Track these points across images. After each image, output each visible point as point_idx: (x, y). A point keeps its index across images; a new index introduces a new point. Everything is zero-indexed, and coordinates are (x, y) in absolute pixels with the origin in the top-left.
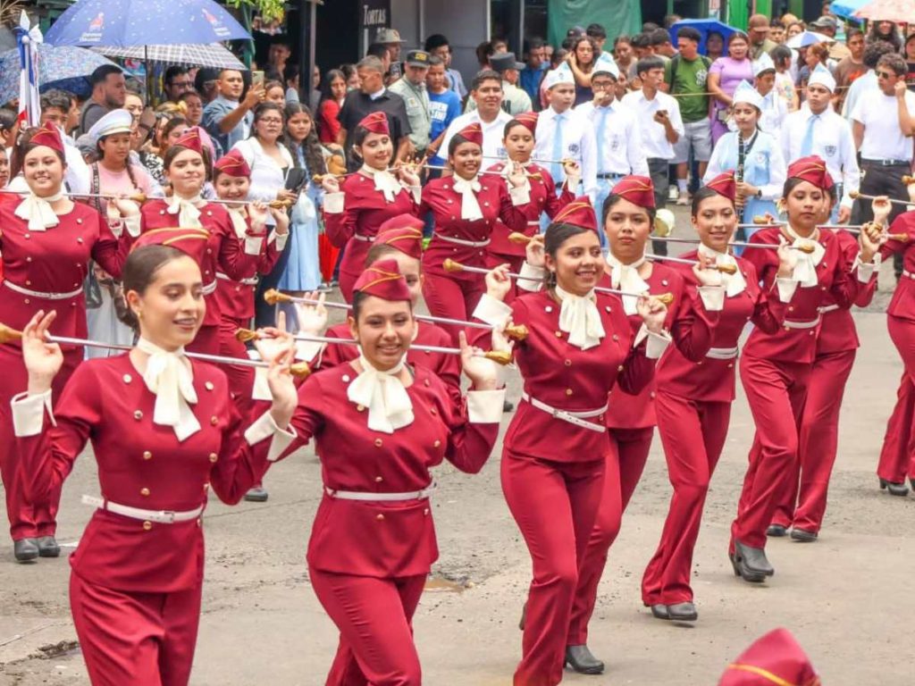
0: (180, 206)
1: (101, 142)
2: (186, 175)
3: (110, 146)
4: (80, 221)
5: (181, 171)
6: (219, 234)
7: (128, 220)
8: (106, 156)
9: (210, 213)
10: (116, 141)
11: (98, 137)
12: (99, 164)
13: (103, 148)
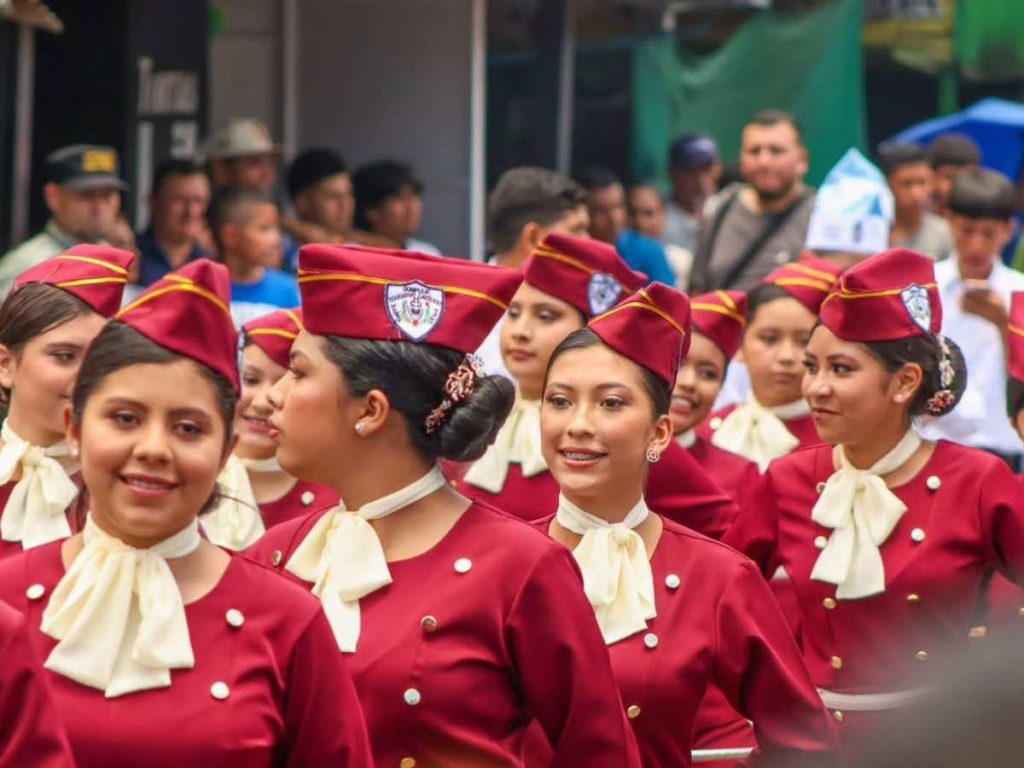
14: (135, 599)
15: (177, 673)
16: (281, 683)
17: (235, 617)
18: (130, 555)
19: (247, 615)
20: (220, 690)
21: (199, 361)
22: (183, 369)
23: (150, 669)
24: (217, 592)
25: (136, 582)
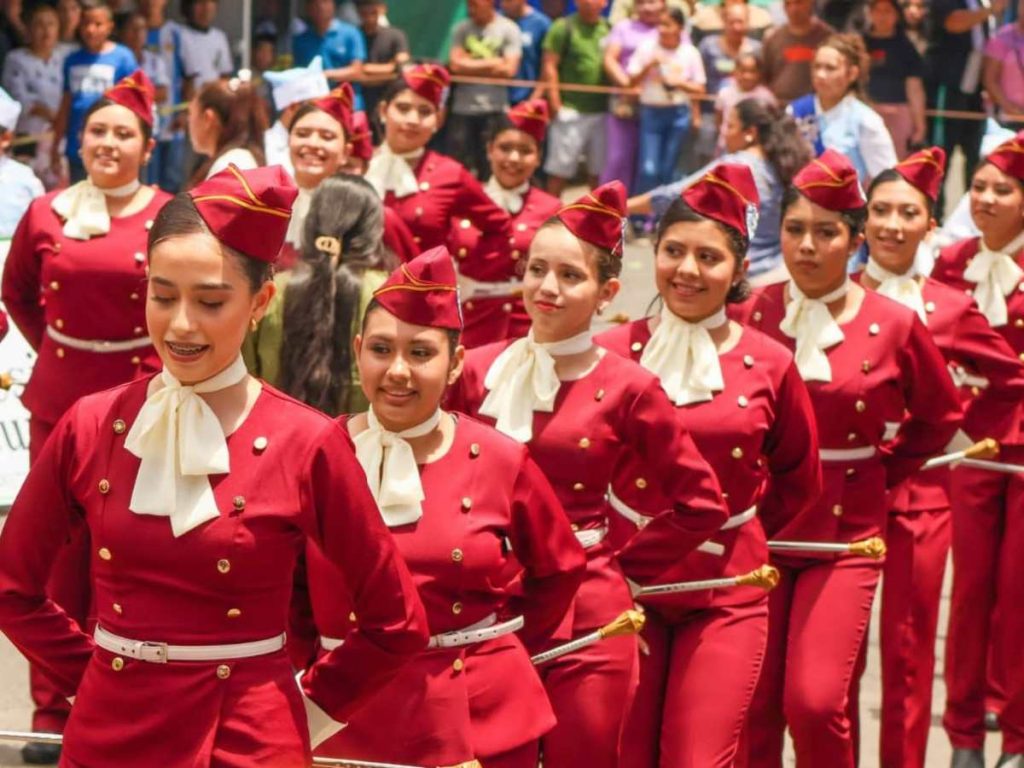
14: (690, 352)
15: (716, 393)
16: (774, 397)
17: (748, 360)
18: (687, 327)
19: (757, 359)
20: (743, 401)
21: (717, 220)
22: (707, 224)
23: (701, 391)
24: (739, 346)
25: (690, 341)
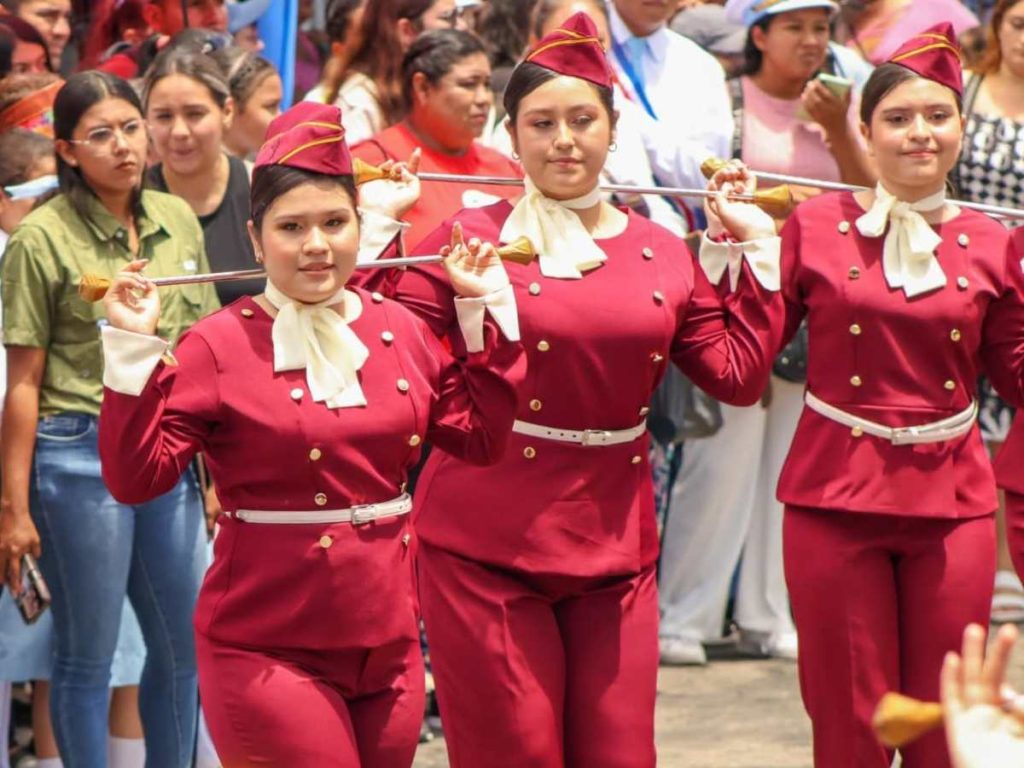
0: (889, 216)
1: (757, 31)
2: (907, 146)
3: (779, 42)
4: (648, 252)
5: (898, 135)
6: (985, 294)
7: (754, 248)
8: (767, 66)
9: (964, 239)
10: (797, 28)
11: (753, 17)
12: (747, 83)
13: (760, 45)
